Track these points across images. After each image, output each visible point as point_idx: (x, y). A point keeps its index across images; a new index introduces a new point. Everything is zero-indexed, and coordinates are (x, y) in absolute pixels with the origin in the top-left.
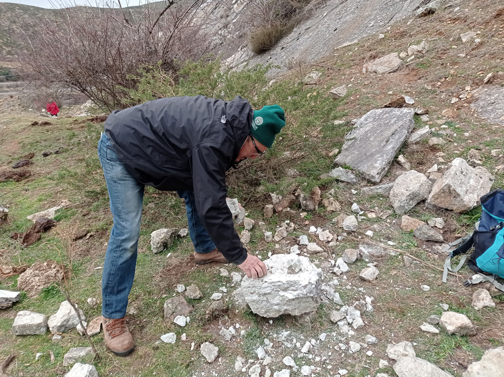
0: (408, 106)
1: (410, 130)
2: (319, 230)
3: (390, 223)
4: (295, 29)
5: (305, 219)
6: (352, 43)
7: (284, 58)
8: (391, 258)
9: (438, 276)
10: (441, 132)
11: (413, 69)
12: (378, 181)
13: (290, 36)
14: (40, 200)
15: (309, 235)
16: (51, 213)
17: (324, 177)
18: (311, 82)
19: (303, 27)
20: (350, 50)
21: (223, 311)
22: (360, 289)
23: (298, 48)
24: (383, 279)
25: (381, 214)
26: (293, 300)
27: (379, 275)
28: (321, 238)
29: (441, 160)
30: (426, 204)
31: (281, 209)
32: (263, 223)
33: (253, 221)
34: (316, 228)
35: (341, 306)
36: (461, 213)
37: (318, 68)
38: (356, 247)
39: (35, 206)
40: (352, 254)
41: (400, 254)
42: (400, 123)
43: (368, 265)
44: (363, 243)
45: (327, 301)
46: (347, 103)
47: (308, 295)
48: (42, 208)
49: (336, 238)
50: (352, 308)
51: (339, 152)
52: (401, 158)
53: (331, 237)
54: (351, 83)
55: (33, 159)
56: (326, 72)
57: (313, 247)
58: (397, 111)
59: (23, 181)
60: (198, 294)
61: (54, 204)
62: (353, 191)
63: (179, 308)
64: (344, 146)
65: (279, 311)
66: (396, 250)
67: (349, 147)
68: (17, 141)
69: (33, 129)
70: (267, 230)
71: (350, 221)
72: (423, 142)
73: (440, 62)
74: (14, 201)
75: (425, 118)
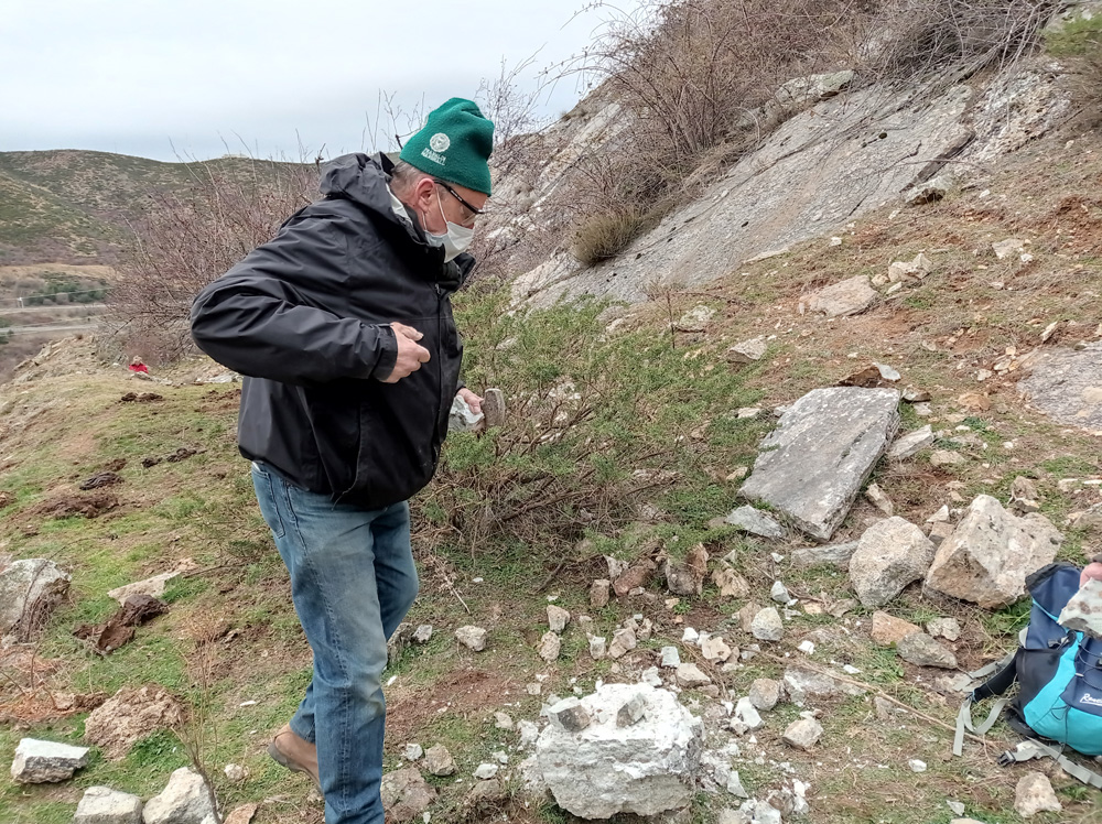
0: (887, 384)
1: (891, 435)
2: (703, 638)
3: (851, 627)
4: (664, 221)
5: (676, 612)
6: (777, 253)
7: (642, 275)
8: (850, 700)
9: (945, 741)
10: (955, 439)
11: (899, 310)
12: (827, 536)
13: (654, 232)
14: (135, 559)
15: (682, 648)
16: (156, 585)
17: (716, 525)
18: (694, 328)
19: (680, 218)
20: (774, 266)
21: (497, 801)
22: (783, 765)
23: (671, 256)
24: (831, 745)
25: (833, 606)
26: (641, 780)
27: (823, 735)
28: (707, 653)
29: (956, 497)
30: (924, 590)
31: (626, 589)
32: (589, 619)
33: (567, 613)
34: (698, 631)
35: (744, 799)
36: (993, 610)
37: (709, 299)
38: (777, 675)
39: (124, 570)
40: (768, 690)
41: (868, 693)
42: (871, 419)
43: (802, 714)
44: (794, 667)
45: (713, 789)
46: (766, 373)
47: (671, 770)
48: (139, 574)
49: (738, 654)
50: (764, 804)
51: (749, 474)
52: (874, 491)
53: (727, 651)
54: (774, 331)
55: (123, 471)
56: (725, 308)
57: (690, 672)
58: (865, 395)
59: (102, 518)
60: (448, 764)
61: (163, 566)
62: (774, 555)
63: (409, 793)
64: (759, 462)
65: (612, 805)
66: (860, 684)
67: (769, 463)
68: (90, 432)
69: (124, 408)
70: (594, 632)
71: (765, 620)
72: (919, 458)
73: (955, 296)
74: (81, 558)
75: (923, 409)
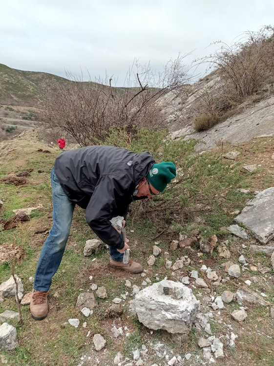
2: (209, 270)
4: (228, 119)
5: (200, 258)
6: (268, 136)
8: (261, 307)
12: (265, 242)
13: (224, 123)
14: (25, 201)
15: (200, 272)
16: (29, 211)
17: (223, 229)
18: (231, 158)
19: (234, 119)
20: (266, 141)
21: (118, 313)
22: (229, 326)
23: (228, 132)
24: (249, 322)
26: (171, 320)
27: (247, 318)
28: (208, 276)
31: (184, 246)
32: (168, 253)
33: (160, 250)
34: (207, 267)
35: (210, 335)
37: (239, 149)
38: (234, 291)
40: (229, 296)
41: (269, 306)
43: (240, 308)
44: (241, 289)
45: (199, 329)
46: (255, 178)
47: (183, 319)
49: (221, 279)
50: (218, 339)
51: (240, 213)
53: (217, 277)
54: (261, 163)
56: (244, 153)
57: (201, 282)
60: (104, 295)
62: (243, 245)
63: (88, 302)
64: (245, 210)
65: (158, 326)
66: (266, 301)
67: (248, 211)
70: (168, 259)
71: (234, 269)
